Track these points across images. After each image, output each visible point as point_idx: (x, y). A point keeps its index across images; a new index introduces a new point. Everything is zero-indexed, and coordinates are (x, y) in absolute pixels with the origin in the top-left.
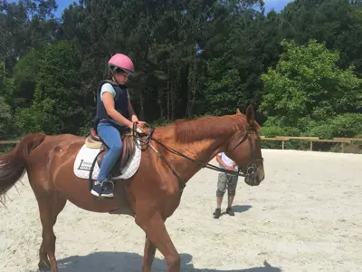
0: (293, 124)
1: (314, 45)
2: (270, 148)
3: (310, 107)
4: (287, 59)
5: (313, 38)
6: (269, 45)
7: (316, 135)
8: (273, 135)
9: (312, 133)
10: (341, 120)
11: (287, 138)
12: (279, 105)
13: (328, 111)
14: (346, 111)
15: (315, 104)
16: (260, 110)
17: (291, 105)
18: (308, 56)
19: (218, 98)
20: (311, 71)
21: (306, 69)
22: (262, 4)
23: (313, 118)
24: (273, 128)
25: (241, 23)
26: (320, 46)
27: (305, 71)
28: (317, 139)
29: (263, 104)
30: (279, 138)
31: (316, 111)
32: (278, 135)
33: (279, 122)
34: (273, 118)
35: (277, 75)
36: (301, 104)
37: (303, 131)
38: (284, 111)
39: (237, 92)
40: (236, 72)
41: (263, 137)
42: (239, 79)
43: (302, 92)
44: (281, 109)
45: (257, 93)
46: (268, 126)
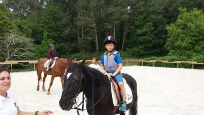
0: (182, 54)
1: (196, 11)
2: (170, 67)
3: (193, 45)
4: (181, 19)
5: (195, 7)
6: (171, 9)
7: (195, 61)
8: (173, 60)
11: (180, 62)
12: (176, 44)
15: (196, 44)
16: (165, 46)
17: (184, 44)
18: (193, 17)
19: (141, 39)
20: (194, 26)
21: (191, 24)
23: (194, 51)
24: (173, 57)
27: (190, 26)
28: (196, 63)
29: (167, 43)
30: (175, 62)
31: (197, 48)
32: (175, 60)
33: (176, 53)
34: (173, 51)
35: (175, 28)
36: (189, 44)
37: (189, 58)
38: (179, 48)
39: (152, 36)
40: (152, 24)
41: (167, 62)
42: (153, 28)
43: (189, 37)
44: (177, 46)
45: (164, 36)
46: (170, 56)
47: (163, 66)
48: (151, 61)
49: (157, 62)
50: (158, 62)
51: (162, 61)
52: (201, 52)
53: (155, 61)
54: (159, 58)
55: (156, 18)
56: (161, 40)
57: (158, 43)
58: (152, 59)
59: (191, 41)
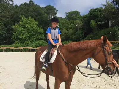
0: (23, 43)
1: (30, 18)
2: (16, 51)
3: (29, 38)
4: (22, 22)
5: (30, 16)
6: (15, 16)
7: (31, 47)
8: (17, 47)
10: (39, 42)
11: (22, 48)
13: (35, 39)
14: (40, 40)
15: (31, 37)
16: (12, 38)
17: (24, 37)
18: (29, 21)
20: (30, 26)
21: (28, 25)
22: (13, 2)
23: (30, 41)
24: (17, 45)
25: (5, 6)
26: (32, 19)
28: (32, 48)
29: (13, 36)
30: (19, 48)
31: (32, 39)
34: (17, 41)
35: (18, 27)
36: (27, 37)
37: (28, 46)
39: (3, 31)
40: (3, 24)
41: (14, 48)
42: (4, 26)
43: (27, 33)
44: (20, 38)
45: (11, 32)
46: (15, 44)
47: (11, 51)
48: (2, 48)
50: (7, 49)
51: (10, 48)
52: (34, 42)
53: (5, 48)
54: (8, 46)
55: (6, 20)
56: (9, 35)
57: (7, 36)
58: (3, 47)
59: (28, 35)
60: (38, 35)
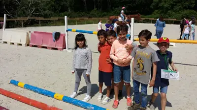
3: (173, 6)
7: (175, 18)
9: (174, 17)
10: (185, 12)
12: (160, 5)
13: (180, 8)
14: (187, 9)
15: (176, 5)
16: (151, 7)
17: (166, 5)
23: (174, 11)
29: (153, 4)
31: (176, 8)
33: (159, 12)
34: (157, 11)
36: (170, 5)
37: (170, 16)
41: (153, 19)
44: (161, 7)
46: (155, 14)
47: (150, 23)
49: (146, 20)
51: (150, 19)
52: (178, 11)
53: (144, 19)
59: (172, 3)
60: (185, 2)
